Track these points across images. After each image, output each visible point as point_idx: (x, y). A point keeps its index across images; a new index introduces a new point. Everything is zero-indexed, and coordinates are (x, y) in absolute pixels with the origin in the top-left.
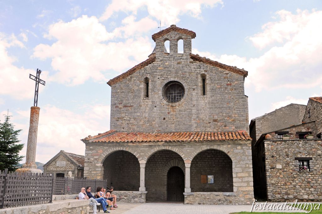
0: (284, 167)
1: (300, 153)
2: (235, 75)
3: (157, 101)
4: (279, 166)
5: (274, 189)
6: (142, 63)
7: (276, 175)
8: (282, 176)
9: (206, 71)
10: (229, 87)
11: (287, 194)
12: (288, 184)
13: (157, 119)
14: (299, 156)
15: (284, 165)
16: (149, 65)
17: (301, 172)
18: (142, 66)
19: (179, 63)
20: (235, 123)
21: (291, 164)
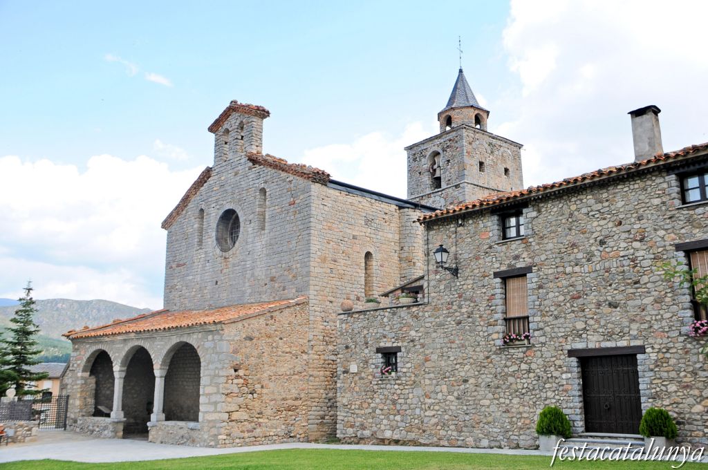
0: (361, 369)
1: (385, 337)
2: (301, 182)
3: (210, 249)
4: (354, 368)
5: (346, 417)
6: (194, 184)
7: (349, 386)
8: (358, 390)
9: (266, 182)
10: (292, 209)
11: (363, 427)
12: (365, 405)
13: (209, 284)
14: (382, 345)
15: (362, 365)
16: (205, 185)
17: (384, 380)
18: (195, 188)
19: (236, 174)
20: (296, 282)
21: (370, 361)
